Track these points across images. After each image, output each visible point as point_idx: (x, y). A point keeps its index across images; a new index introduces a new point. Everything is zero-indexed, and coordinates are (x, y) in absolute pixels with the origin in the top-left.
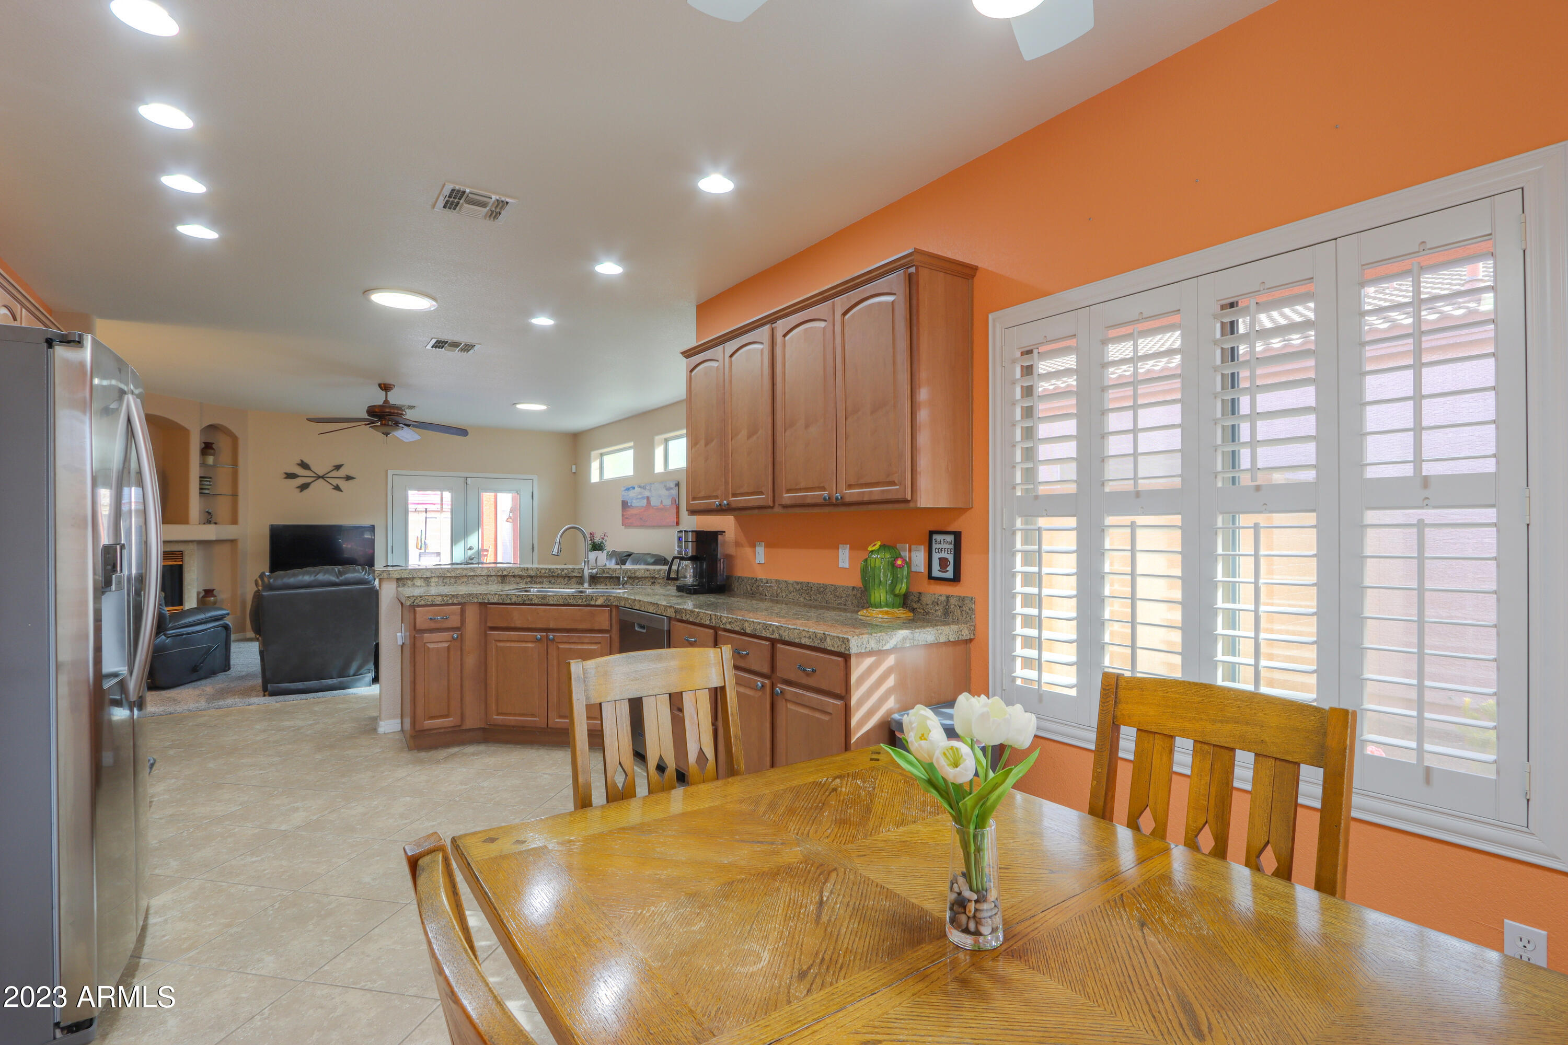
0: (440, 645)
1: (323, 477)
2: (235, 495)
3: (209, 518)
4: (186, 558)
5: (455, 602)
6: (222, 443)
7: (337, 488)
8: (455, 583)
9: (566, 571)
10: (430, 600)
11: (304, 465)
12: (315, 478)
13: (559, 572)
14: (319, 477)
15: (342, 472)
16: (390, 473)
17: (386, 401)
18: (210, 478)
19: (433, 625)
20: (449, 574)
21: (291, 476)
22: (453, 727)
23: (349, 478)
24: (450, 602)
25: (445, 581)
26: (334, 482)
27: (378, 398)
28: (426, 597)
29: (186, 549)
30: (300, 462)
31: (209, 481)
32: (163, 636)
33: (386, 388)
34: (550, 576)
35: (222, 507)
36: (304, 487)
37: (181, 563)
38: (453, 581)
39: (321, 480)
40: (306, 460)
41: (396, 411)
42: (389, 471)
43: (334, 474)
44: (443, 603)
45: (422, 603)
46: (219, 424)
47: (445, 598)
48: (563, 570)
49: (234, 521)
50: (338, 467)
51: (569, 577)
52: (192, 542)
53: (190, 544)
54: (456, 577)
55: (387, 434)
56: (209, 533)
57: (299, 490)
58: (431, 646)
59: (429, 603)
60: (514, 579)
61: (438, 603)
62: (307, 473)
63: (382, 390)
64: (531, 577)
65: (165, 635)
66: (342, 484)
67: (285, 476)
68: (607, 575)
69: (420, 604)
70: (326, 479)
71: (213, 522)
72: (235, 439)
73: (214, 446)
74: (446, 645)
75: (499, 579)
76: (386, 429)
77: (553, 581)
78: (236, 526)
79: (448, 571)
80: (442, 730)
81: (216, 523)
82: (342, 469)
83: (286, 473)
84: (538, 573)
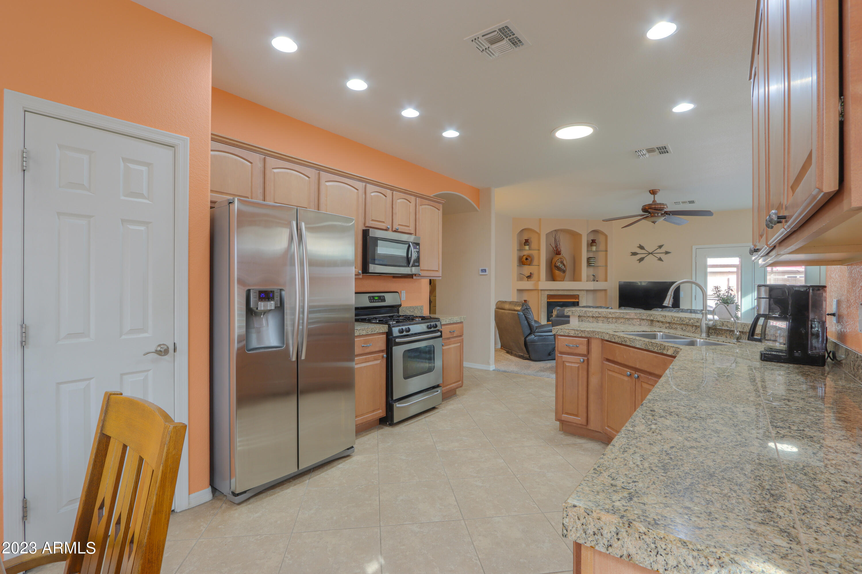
0: (573, 365)
1: (651, 253)
2: (606, 266)
3: (595, 279)
4: (580, 298)
5: (583, 335)
6: (600, 239)
7: (660, 259)
8: (616, 322)
9: (692, 321)
10: (567, 332)
11: (641, 247)
12: (647, 254)
13: (687, 321)
14: (649, 253)
15: (663, 250)
16: (694, 248)
17: (654, 201)
18: (595, 258)
19: (568, 350)
20: (610, 316)
21: (634, 254)
22: (581, 424)
23: (667, 253)
24: (580, 335)
25: (609, 320)
26: (659, 256)
27: (649, 199)
28: (565, 330)
29: (581, 294)
30: (639, 246)
31: (594, 259)
32: (533, 336)
33: (653, 192)
34: (682, 324)
35: (600, 273)
36: (641, 260)
37: (578, 301)
38: (614, 320)
39: (651, 255)
40: (642, 245)
41: (659, 206)
42: (693, 247)
43: (659, 251)
44: (575, 335)
45: (562, 334)
46: (599, 230)
47: (577, 332)
48: (690, 319)
49: (606, 280)
50: (660, 247)
51: (696, 326)
52: (583, 290)
53: (582, 291)
54: (616, 318)
55: (654, 222)
56: (592, 286)
57: (638, 261)
58: (567, 364)
59: (566, 334)
60: (658, 323)
61: (572, 335)
62: (643, 251)
63: (651, 194)
64: (669, 323)
65: (534, 335)
66: (663, 256)
67: (631, 254)
68: (726, 328)
69: (561, 334)
70: (654, 254)
71: (596, 280)
72: (606, 236)
73: (596, 241)
74: (577, 365)
75: (649, 322)
76: (653, 219)
77: (684, 328)
78: (606, 282)
79: (610, 313)
80: (575, 425)
81: (597, 281)
82: (663, 248)
83: (631, 253)
84: (672, 320)
